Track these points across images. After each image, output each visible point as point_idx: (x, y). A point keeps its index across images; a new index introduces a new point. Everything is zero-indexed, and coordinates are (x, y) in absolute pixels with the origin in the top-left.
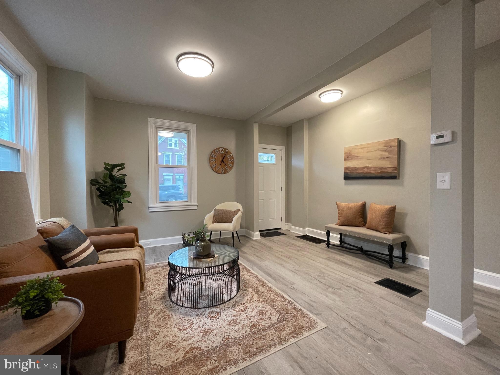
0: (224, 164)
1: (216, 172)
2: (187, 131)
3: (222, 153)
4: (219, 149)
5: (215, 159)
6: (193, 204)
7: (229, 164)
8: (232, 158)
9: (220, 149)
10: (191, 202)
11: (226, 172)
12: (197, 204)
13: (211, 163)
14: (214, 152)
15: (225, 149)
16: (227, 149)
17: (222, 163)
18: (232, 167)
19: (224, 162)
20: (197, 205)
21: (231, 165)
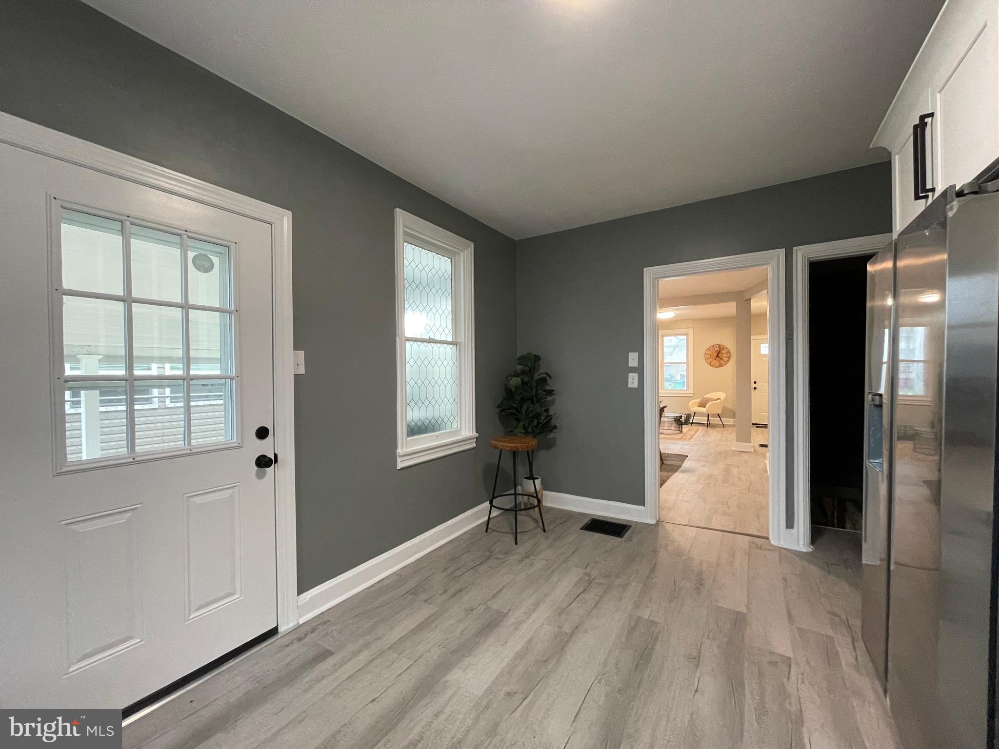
0: (719, 359)
1: (711, 365)
2: (687, 334)
3: (717, 349)
4: (713, 346)
5: (710, 355)
6: (690, 392)
7: (725, 358)
8: (729, 352)
9: (715, 346)
10: (688, 391)
11: (721, 365)
12: (693, 392)
13: (706, 359)
14: (709, 349)
15: (720, 346)
16: (722, 345)
17: (718, 358)
18: (728, 361)
19: (718, 357)
20: (693, 394)
21: (727, 359)
